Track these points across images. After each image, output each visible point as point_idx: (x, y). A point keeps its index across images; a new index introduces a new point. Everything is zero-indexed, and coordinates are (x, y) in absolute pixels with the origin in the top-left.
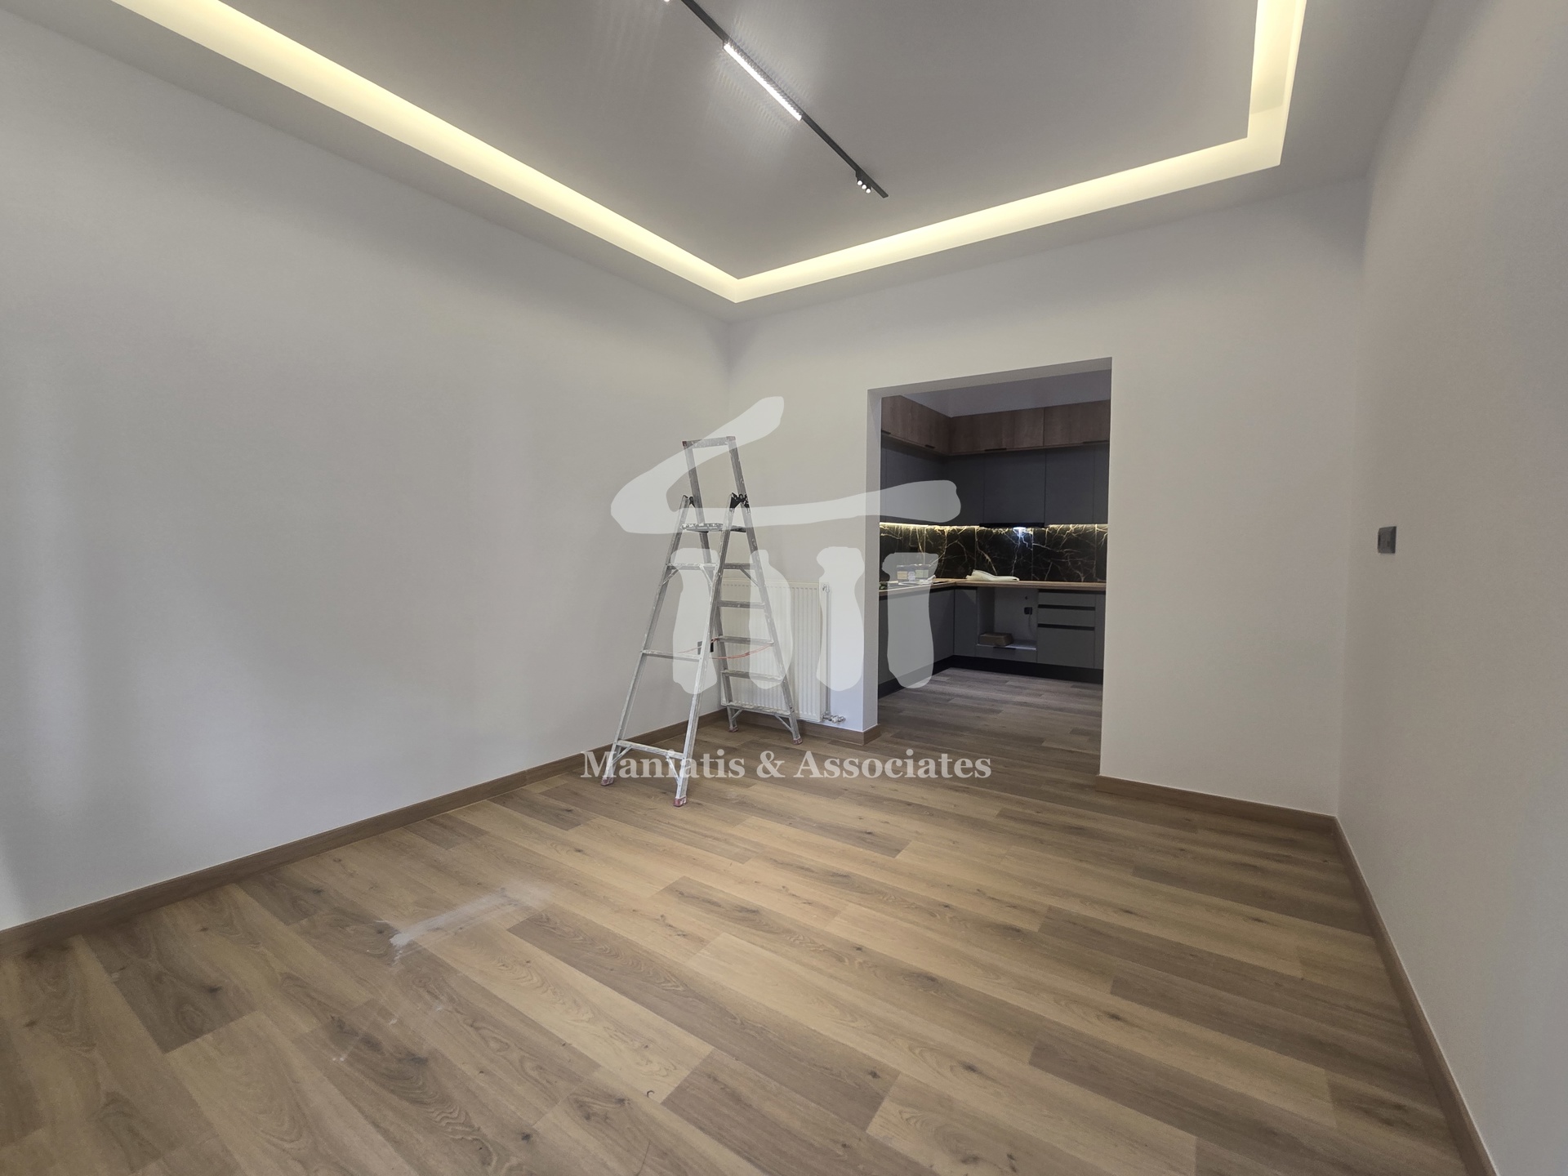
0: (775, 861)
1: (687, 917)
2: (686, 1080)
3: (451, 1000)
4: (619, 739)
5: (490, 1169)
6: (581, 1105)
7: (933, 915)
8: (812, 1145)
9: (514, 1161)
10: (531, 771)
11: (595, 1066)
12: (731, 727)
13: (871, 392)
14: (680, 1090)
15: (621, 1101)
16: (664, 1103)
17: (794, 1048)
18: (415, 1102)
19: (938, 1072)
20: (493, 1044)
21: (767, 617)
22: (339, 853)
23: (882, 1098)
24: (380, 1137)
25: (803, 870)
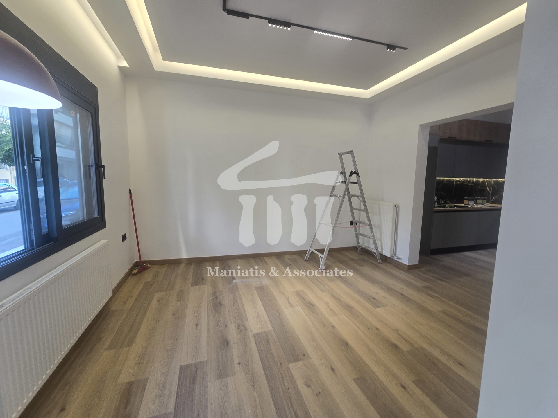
0: (333, 295)
1: (294, 300)
2: (261, 332)
3: (234, 296)
4: (310, 248)
5: (217, 328)
6: (239, 326)
7: (369, 329)
8: (274, 359)
9: (221, 329)
10: (287, 252)
11: (247, 320)
12: (359, 252)
13: (420, 125)
14: (259, 333)
15: (246, 329)
16: (253, 334)
17: (290, 339)
18: (216, 311)
19: (322, 365)
20: (234, 308)
21: (366, 215)
22: (238, 260)
23: (300, 360)
24: (206, 314)
25: (338, 300)
